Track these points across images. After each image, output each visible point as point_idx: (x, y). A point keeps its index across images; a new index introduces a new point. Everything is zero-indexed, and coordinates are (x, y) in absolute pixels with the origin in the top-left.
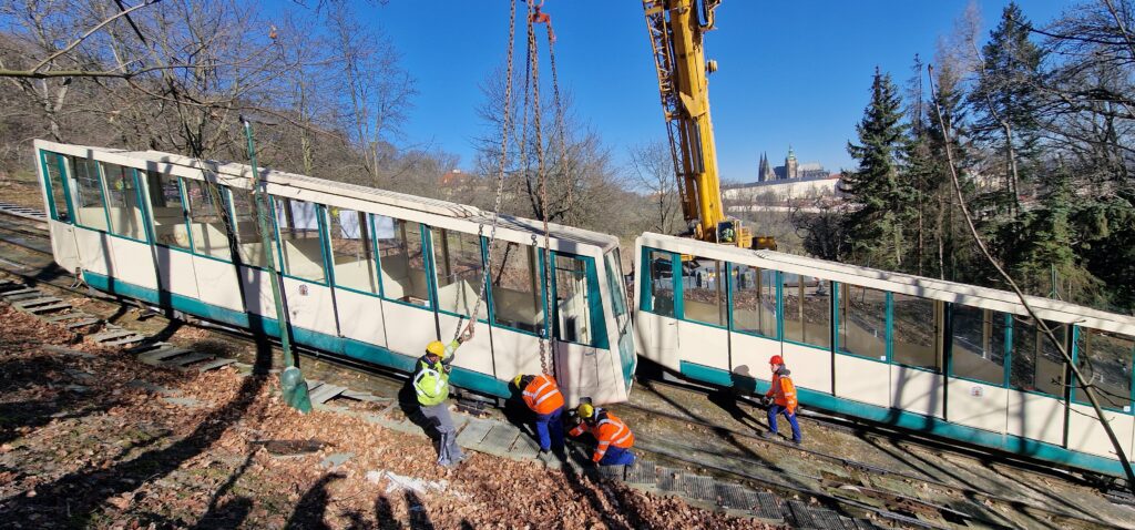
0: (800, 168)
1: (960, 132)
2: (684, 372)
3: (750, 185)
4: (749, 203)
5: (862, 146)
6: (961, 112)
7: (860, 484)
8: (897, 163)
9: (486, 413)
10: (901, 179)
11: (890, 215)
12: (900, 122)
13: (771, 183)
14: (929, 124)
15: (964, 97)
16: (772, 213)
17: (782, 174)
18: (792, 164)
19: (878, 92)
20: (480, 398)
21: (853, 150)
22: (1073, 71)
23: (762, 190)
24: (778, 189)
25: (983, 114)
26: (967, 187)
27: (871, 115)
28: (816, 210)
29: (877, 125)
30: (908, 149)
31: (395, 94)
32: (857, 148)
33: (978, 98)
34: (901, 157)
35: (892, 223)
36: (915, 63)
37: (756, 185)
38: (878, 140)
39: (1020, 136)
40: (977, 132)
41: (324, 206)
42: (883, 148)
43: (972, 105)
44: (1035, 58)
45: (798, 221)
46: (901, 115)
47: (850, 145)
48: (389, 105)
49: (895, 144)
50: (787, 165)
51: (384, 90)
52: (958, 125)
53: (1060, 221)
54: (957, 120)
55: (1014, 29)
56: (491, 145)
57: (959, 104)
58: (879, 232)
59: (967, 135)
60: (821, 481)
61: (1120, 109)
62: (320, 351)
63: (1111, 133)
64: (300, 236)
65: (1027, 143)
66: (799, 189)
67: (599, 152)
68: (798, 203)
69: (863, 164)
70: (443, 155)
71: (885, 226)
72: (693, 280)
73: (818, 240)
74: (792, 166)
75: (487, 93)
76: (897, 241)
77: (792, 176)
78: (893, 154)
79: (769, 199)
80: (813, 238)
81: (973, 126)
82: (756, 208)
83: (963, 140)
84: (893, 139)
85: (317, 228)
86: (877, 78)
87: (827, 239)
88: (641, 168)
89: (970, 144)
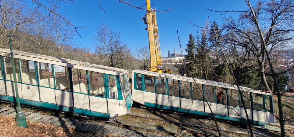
0: (177, 54)
1: (207, 47)
2: (145, 105)
3: (166, 58)
4: (166, 62)
5: (188, 49)
6: (207, 43)
7: (187, 130)
8: (195, 53)
9: (88, 121)
10: (196, 57)
11: (195, 65)
12: (195, 44)
13: (171, 57)
14: (201, 45)
15: (207, 39)
16: (171, 64)
17: (173, 55)
18: (175, 53)
19: (190, 38)
20: (86, 117)
21: (186, 50)
22: (227, 35)
23: (169, 59)
24: (172, 59)
25: (211, 43)
26: (209, 59)
27: (189, 42)
28: (180, 64)
29: (190, 45)
30: (197, 50)
31: (69, 32)
32: (187, 50)
33: (210, 40)
34: (196, 52)
35: (195, 66)
36: (197, 32)
37: (167, 58)
38: (191, 48)
39: (219, 48)
40: (211, 47)
41: (37, 62)
42: (192, 50)
43: (209, 41)
44: (219, 32)
45: (176, 66)
46: (195, 43)
47: (185, 49)
48: (67, 35)
49: (194, 49)
50: (174, 53)
51: (66, 31)
52: (207, 45)
53: (226, 66)
54: (207, 44)
55: (215, 26)
56: (98, 46)
57: (207, 41)
58: (192, 69)
59: (209, 47)
60: (177, 130)
61: (236, 43)
62: (34, 106)
63: (235, 48)
64: (31, 71)
65: (220, 49)
66: (177, 59)
67: (128, 49)
68: (177, 62)
69: (188, 53)
70: (86, 48)
71: (194, 67)
72: (150, 81)
73: (181, 70)
74: (175, 54)
75: (97, 33)
76: (196, 71)
77: (175, 56)
78: (194, 51)
79: (170, 61)
80: (180, 70)
81: (210, 46)
82: (168, 63)
83: (208, 48)
84: (194, 48)
85: (34, 69)
86: (190, 34)
87: (183, 70)
88: (139, 53)
89: (209, 49)
